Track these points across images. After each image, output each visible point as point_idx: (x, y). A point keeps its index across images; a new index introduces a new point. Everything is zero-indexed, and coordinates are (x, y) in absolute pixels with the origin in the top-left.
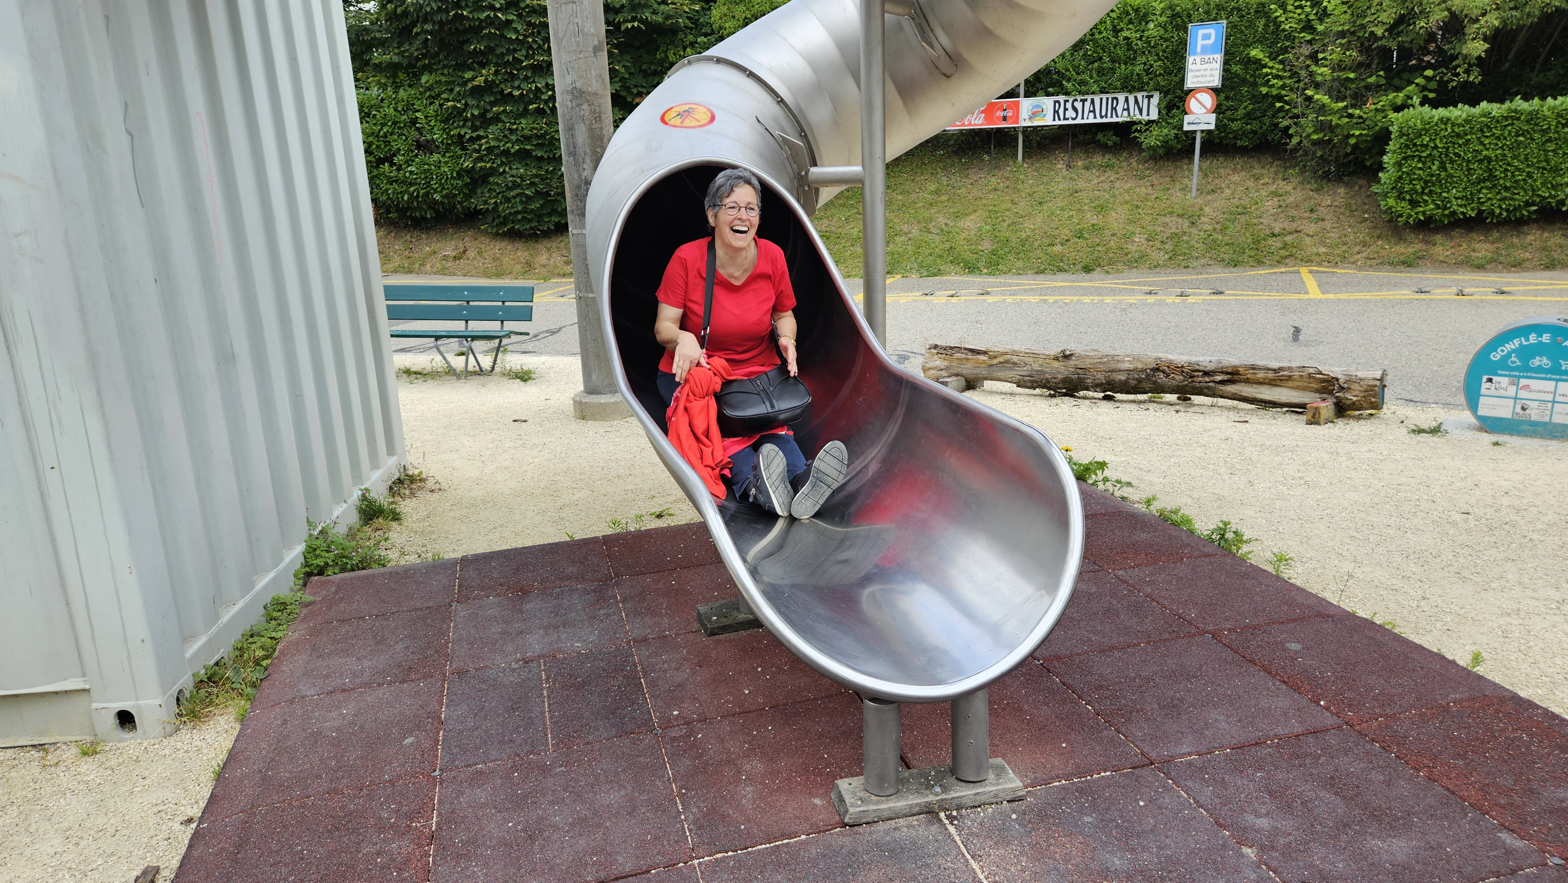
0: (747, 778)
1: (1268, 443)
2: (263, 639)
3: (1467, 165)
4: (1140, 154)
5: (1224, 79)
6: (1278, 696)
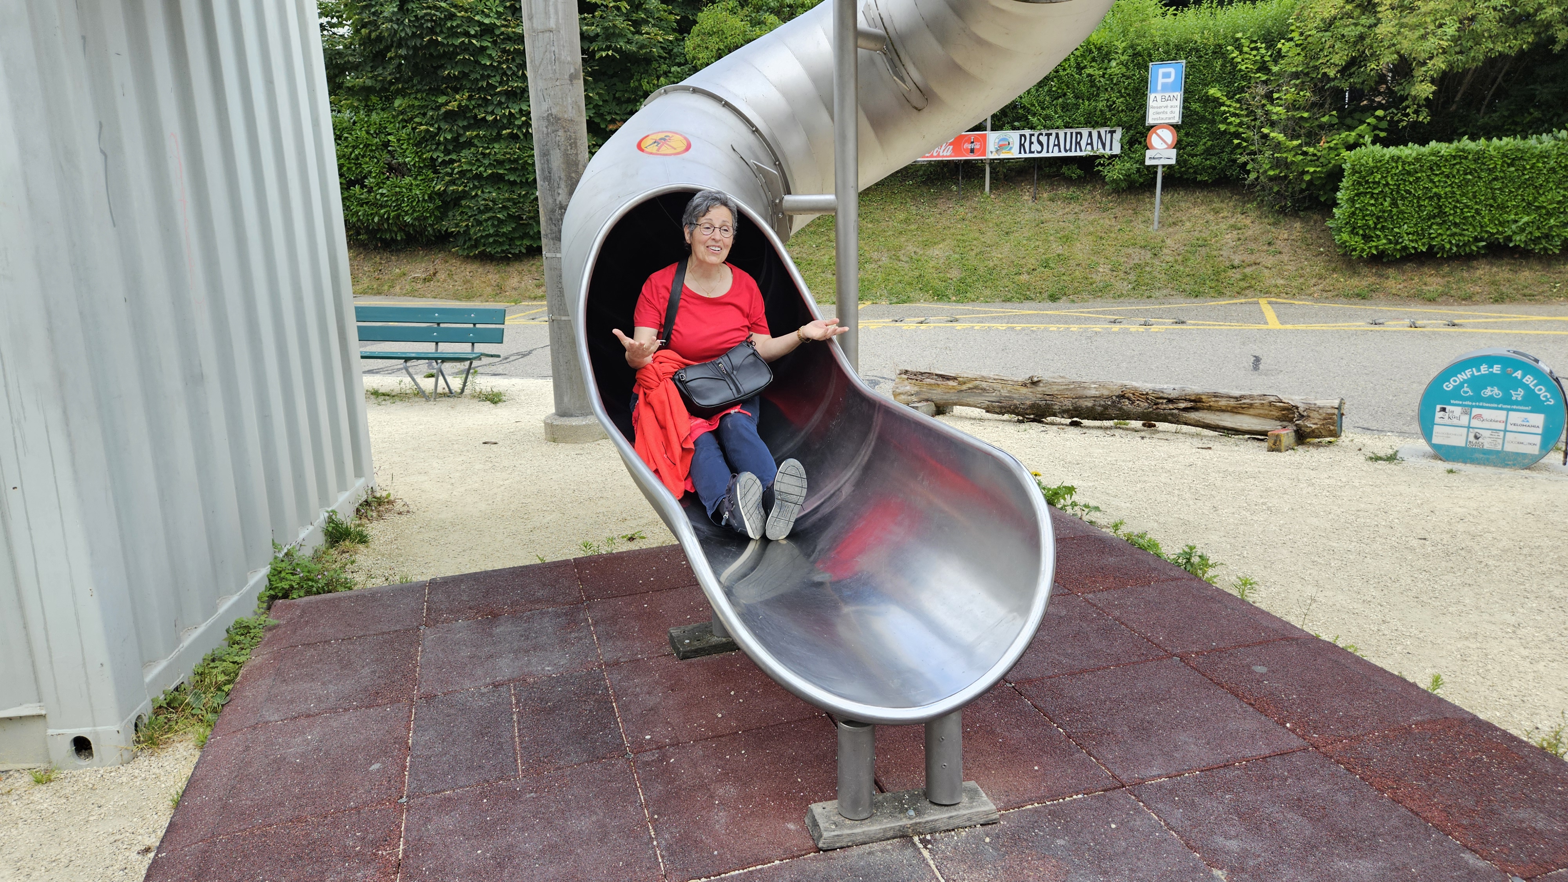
0: (721, 803)
1: (1231, 470)
2: (225, 664)
3: (1418, 202)
4: (1104, 187)
5: (1184, 116)
6: (1245, 719)
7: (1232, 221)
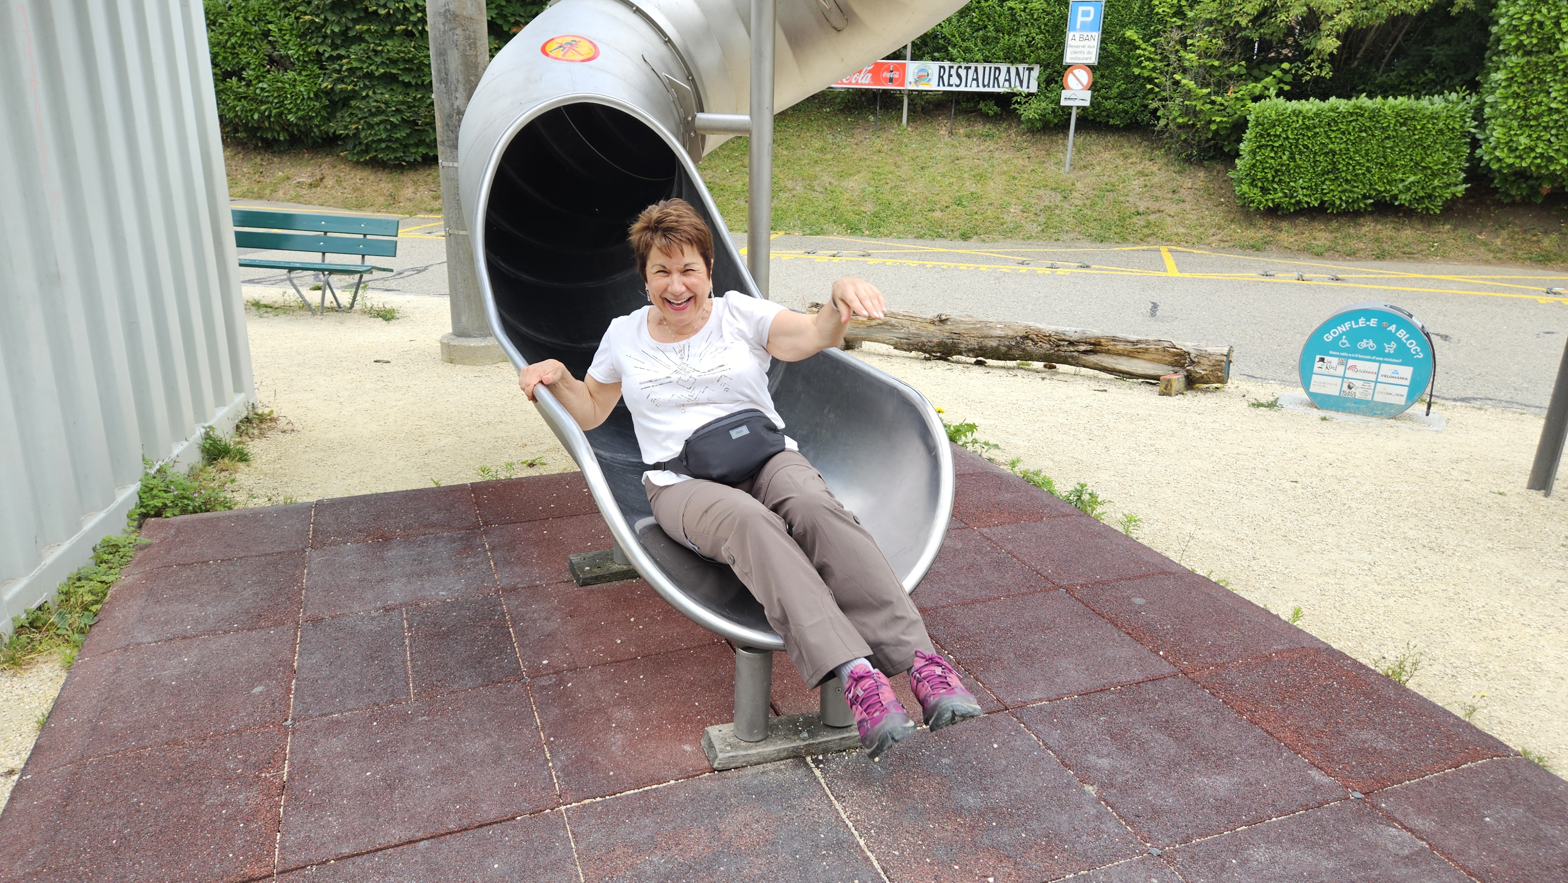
0: (618, 726)
1: (1124, 412)
2: (92, 583)
3: (1314, 157)
4: (1019, 125)
5: (1101, 57)
6: (1122, 647)
7: (1140, 167)
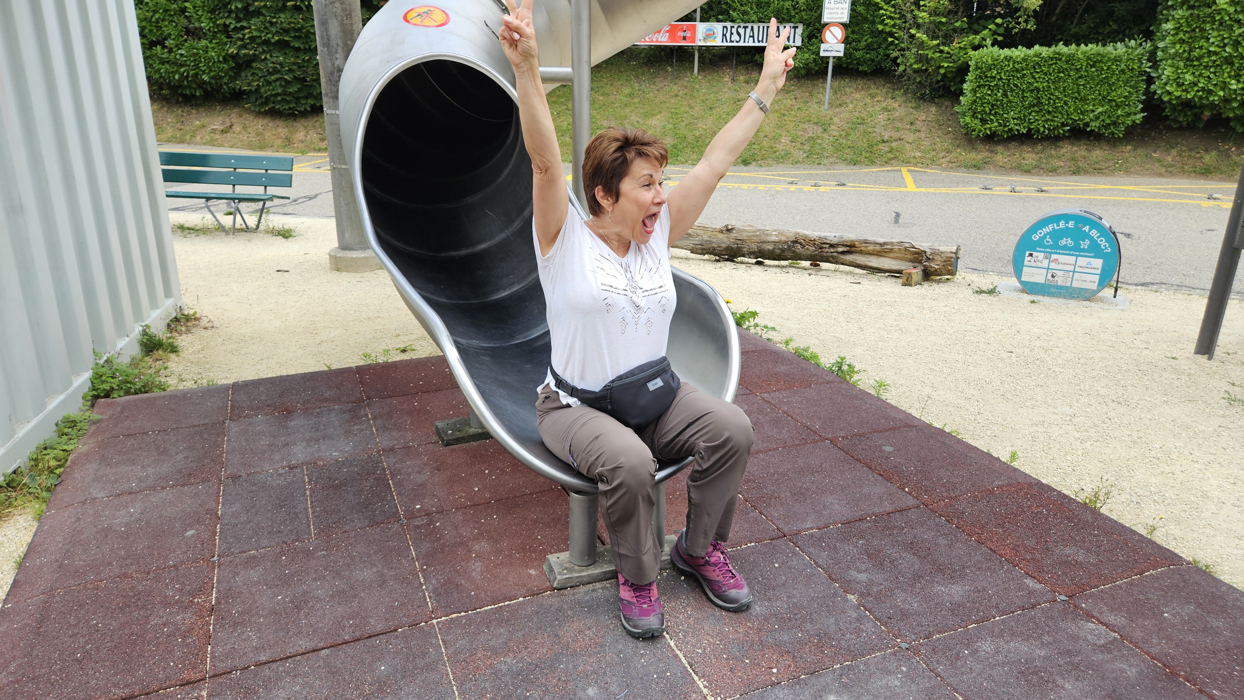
0: (477, 556)
1: (874, 299)
2: (55, 451)
3: (1023, 94)
5: (852, 17)
6: (876, 485)
7: (884, 105)
